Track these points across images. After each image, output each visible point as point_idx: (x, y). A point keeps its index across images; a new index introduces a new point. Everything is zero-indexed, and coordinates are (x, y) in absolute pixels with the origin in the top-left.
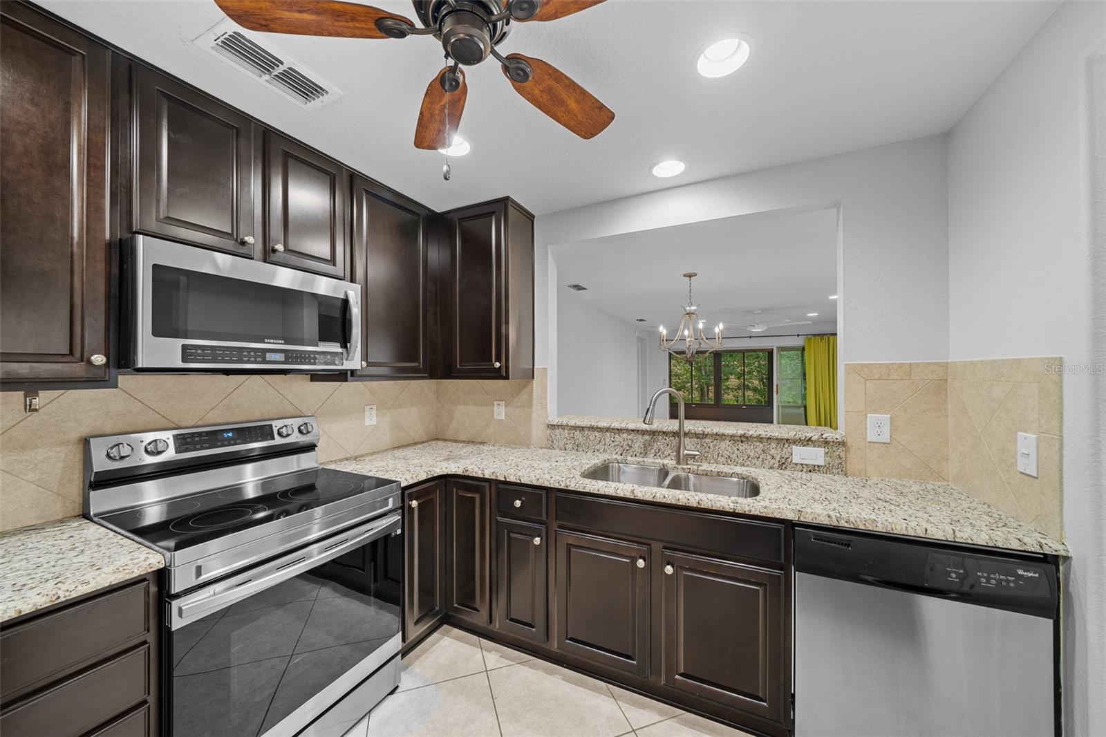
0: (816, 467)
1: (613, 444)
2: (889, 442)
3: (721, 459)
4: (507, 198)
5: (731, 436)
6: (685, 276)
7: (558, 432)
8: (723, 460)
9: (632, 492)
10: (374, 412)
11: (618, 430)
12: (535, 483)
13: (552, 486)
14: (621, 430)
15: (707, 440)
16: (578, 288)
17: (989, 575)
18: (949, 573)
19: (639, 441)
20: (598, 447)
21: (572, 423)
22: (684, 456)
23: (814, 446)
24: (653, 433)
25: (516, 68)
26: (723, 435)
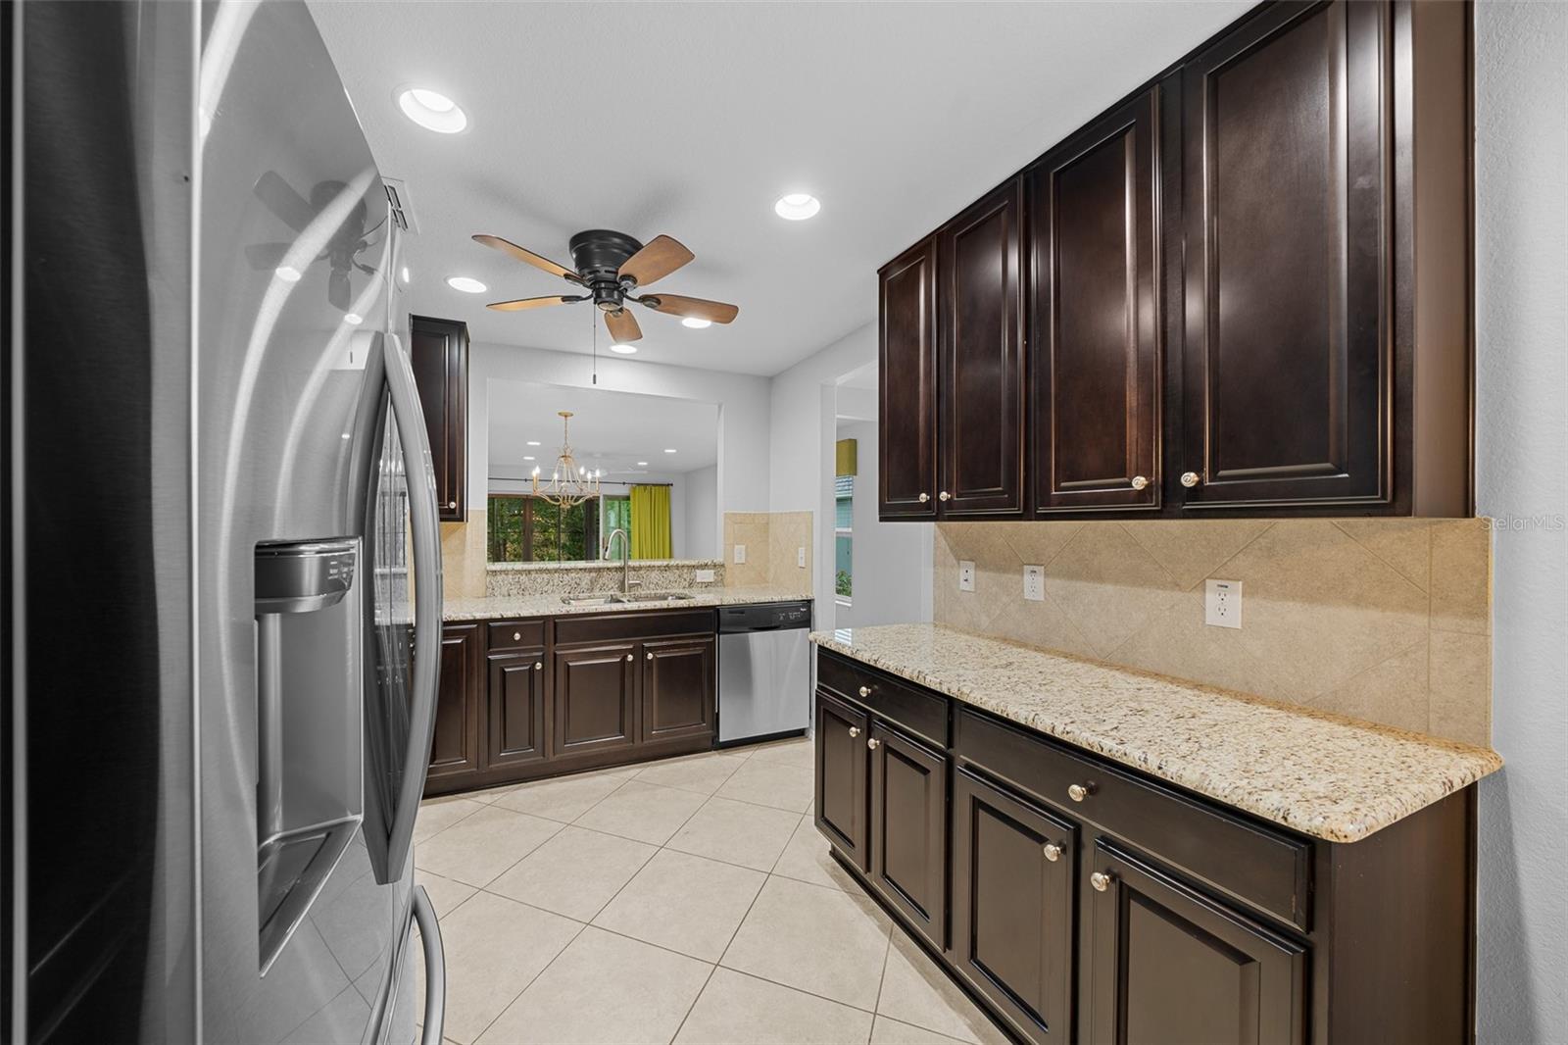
0: (709, 584)
1: (561, 585)
2: (745, 562)
3: (652, 586)
5: (659, 567)
6: (560, 414)
7: (499, 578)
12: (536, 614)
13: (553, 613)
15: (641, 572)
20: (546, 588)
21: (518, 567)
22: (629, 585)
23: (708, 569)
25: (644, 299)
26: (653, 566)
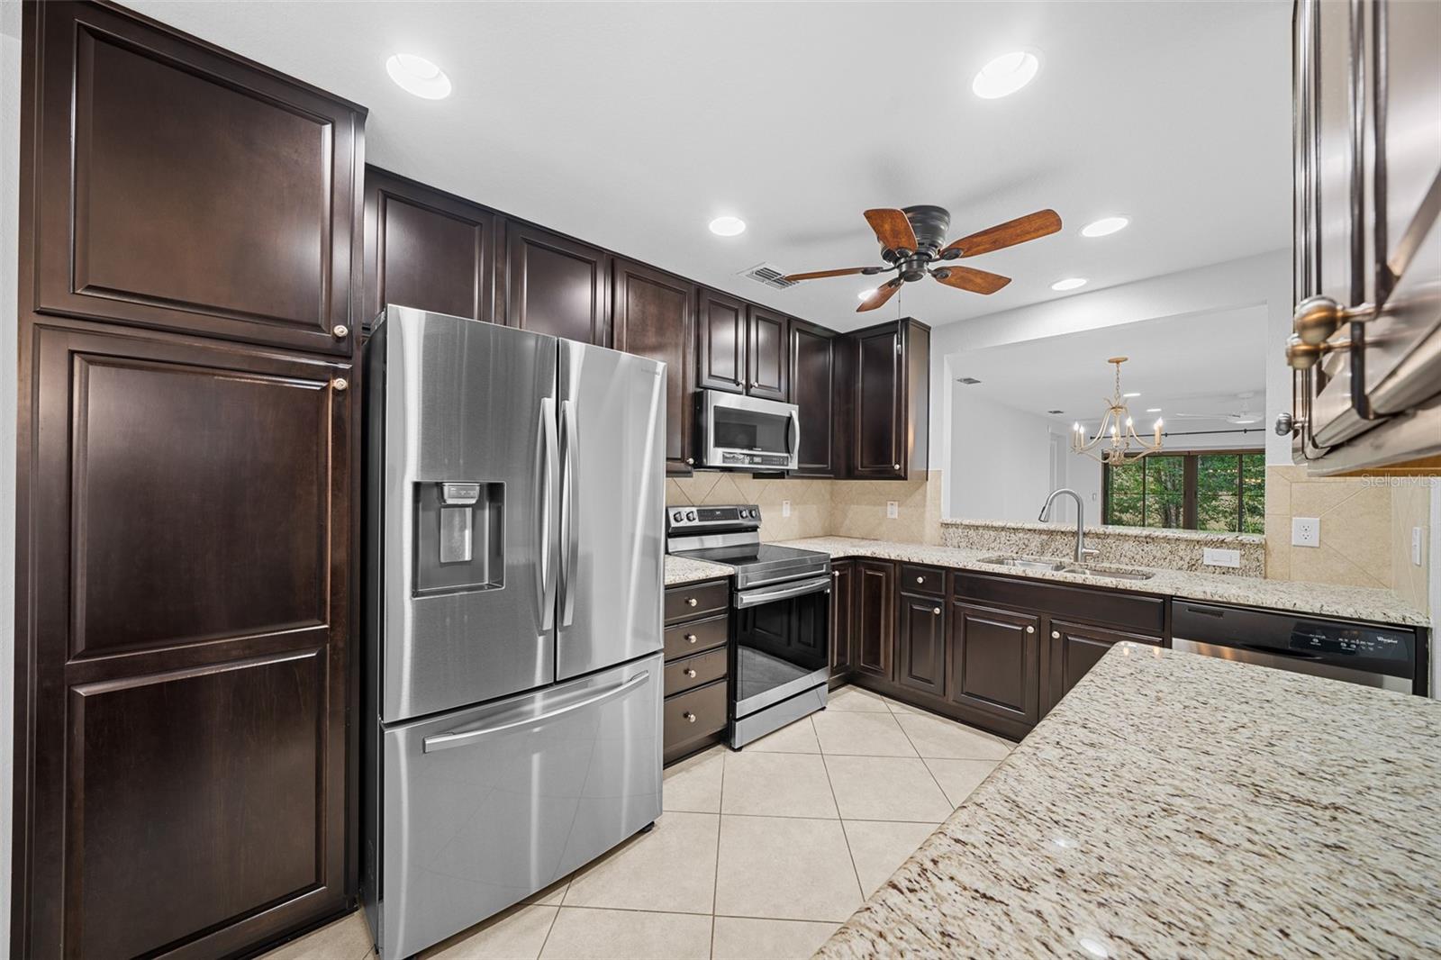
0: (1230, 570)
1: (1008, 543)
2: (1318, 545)
4: (908, 319)
5: (1136, 537)
6: (1110, 361)
7: (951, 530)
8: (1127, 560)
9: (1024, 571)
10: (788, 506)
11: (1013, 529)
12: (936, 563)
13: (951, 566)
14: (1017, 529)
16: (970, 381)
17: (1349, 641)
18: (1311, 639)
19: (1036, 541)
20: (992, 545)
21: (966, 522)
22: (1082, 554)
23: (1229, 548)
24: (1051, 533)
26: (1126, 535)
